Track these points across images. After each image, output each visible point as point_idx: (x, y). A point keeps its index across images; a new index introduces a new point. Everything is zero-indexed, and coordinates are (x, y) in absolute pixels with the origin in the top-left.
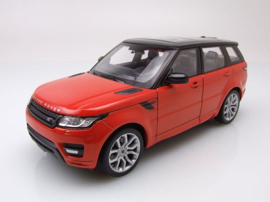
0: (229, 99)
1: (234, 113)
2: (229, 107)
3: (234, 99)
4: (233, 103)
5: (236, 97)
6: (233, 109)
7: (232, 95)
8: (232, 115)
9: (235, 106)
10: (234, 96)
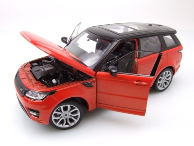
0: (164, 73)
1: (166, 86)
2: (163, 80)
3: (168, 75)
4: (167, 78)
5: (170, 74)
6: (165, 83)
7: (167, 72)
8: (164, 87)
9: (168, 81)
10: (169, 73)
